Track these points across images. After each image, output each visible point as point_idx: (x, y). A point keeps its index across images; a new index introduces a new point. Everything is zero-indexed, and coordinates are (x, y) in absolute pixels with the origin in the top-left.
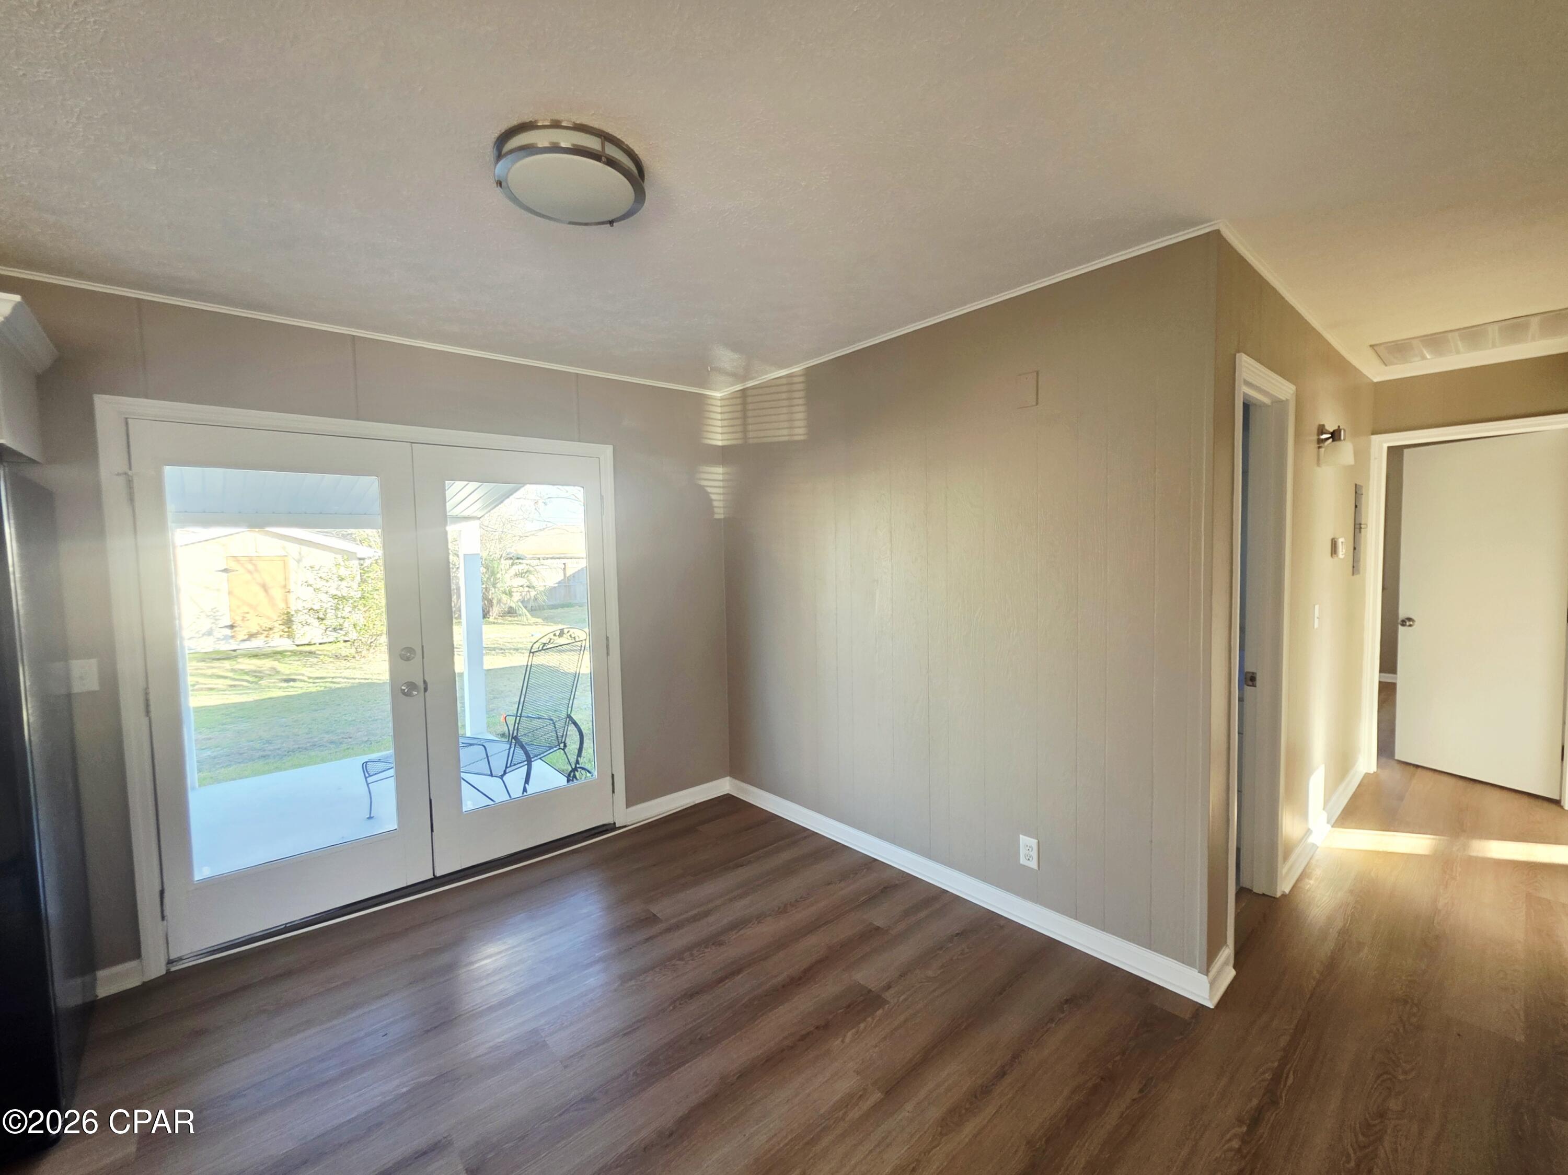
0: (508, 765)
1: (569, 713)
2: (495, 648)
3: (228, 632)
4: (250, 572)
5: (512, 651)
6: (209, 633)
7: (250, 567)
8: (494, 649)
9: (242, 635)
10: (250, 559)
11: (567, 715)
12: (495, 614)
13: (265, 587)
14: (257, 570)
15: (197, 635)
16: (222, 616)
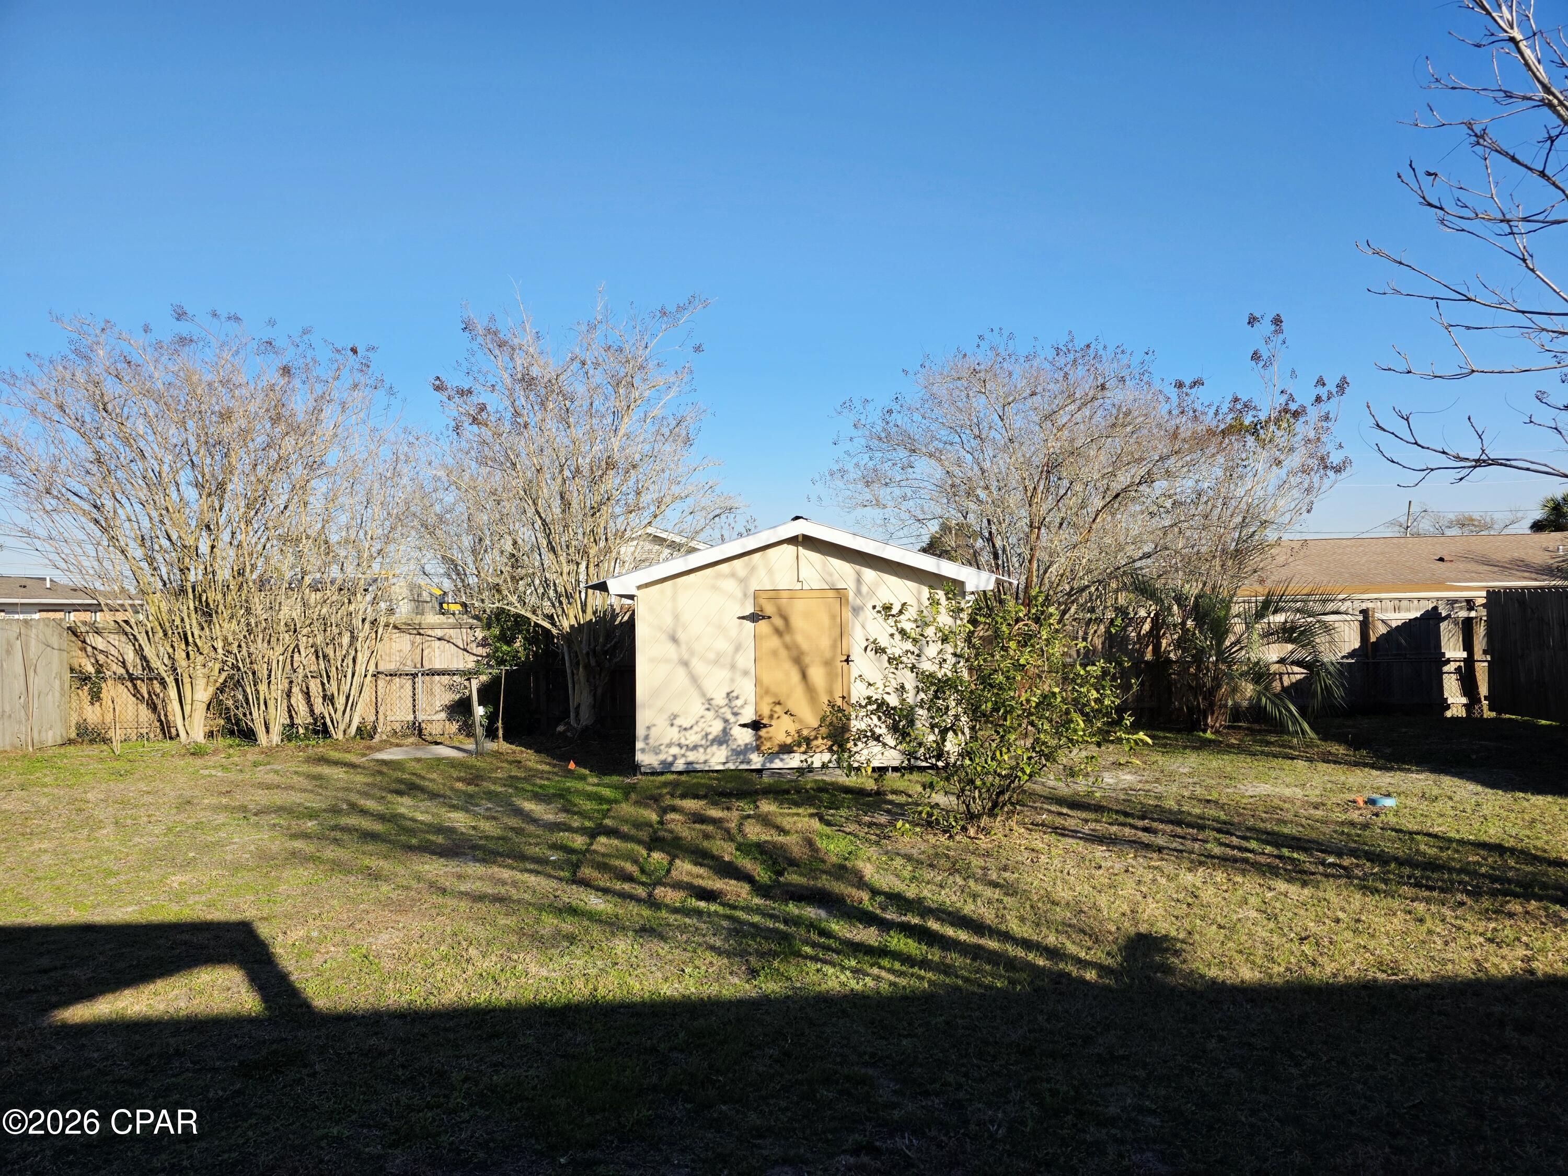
3: (749, 736)
15: (703, 742)
16: (742, 706)
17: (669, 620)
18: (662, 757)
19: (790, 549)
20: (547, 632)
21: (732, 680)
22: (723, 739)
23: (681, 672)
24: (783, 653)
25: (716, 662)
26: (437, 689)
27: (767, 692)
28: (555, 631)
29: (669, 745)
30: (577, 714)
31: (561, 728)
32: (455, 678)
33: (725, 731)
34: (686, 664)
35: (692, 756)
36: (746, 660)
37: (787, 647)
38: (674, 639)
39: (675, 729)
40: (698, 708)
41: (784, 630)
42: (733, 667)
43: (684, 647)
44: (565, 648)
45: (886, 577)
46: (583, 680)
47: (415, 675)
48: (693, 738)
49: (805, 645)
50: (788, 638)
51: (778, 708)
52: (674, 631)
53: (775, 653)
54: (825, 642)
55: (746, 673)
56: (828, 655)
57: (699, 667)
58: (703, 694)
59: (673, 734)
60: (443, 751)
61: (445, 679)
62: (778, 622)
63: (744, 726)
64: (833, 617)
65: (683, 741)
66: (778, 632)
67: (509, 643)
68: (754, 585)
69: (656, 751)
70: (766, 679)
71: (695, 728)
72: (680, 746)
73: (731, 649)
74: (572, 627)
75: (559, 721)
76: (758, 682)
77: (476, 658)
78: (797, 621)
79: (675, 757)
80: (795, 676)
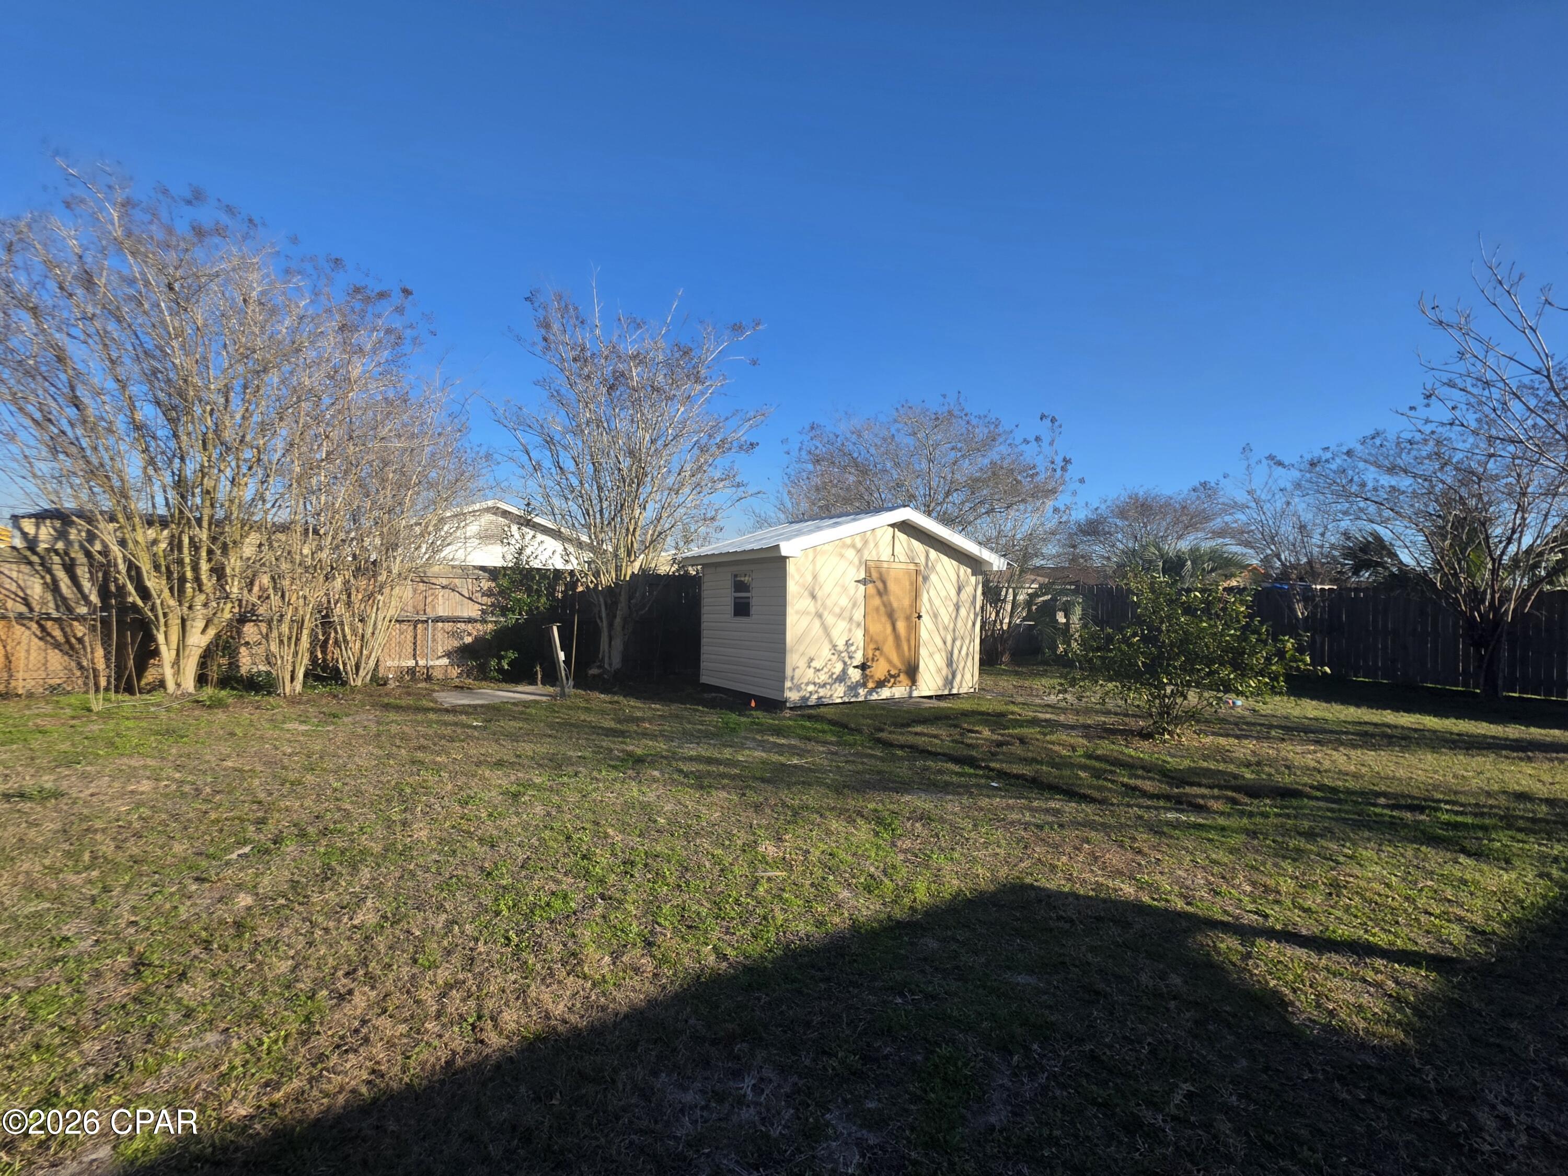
15: (830, 680)
16: (855, 651)
17: (809, 578)
18: (802, 693)
21: (850, 630)
22: (842, 677)
23: (817, 623)
24: (882, 609)
25: (840, 616)
26: (440, 636)
27: (872, 639)
29: (807, 684)
32: (459, 625)
33: (844, 671)
34: (820, 616)
35: (822, 692)
36: (859, 615)
37: (885, 605)
38: (814, 597)
39: (812, 670)
40: (826, 652)
41: (883, 592)
42: (851, 619)
43: (819, 602)
45: (943, 557)
47: (417, 622)
48: (823, 677)
49: (895, 605)
50: (885, 598)
51: (877, 653)
52: (814, 589)
53: (877, 609)
54: (906, 602)
55: (859, 625)
56: (908, 612)
57: (830, 619)
58: (831, 641)
59: (810, 673)
61: (448, 626)
62: (880, 585)
63: (856, 667)
64: (911, 584)
65: (817, 680)
66: (880, 594)
68: (866, 556)
69: (798, 688)
70: (873, 629)
71: (825, 670)
72: (815, 684)
73: (850, 605)
76: (866, 630)
77: (480, 607)
78: (891, 586)
79: (811, 693)
80: (889, 629)
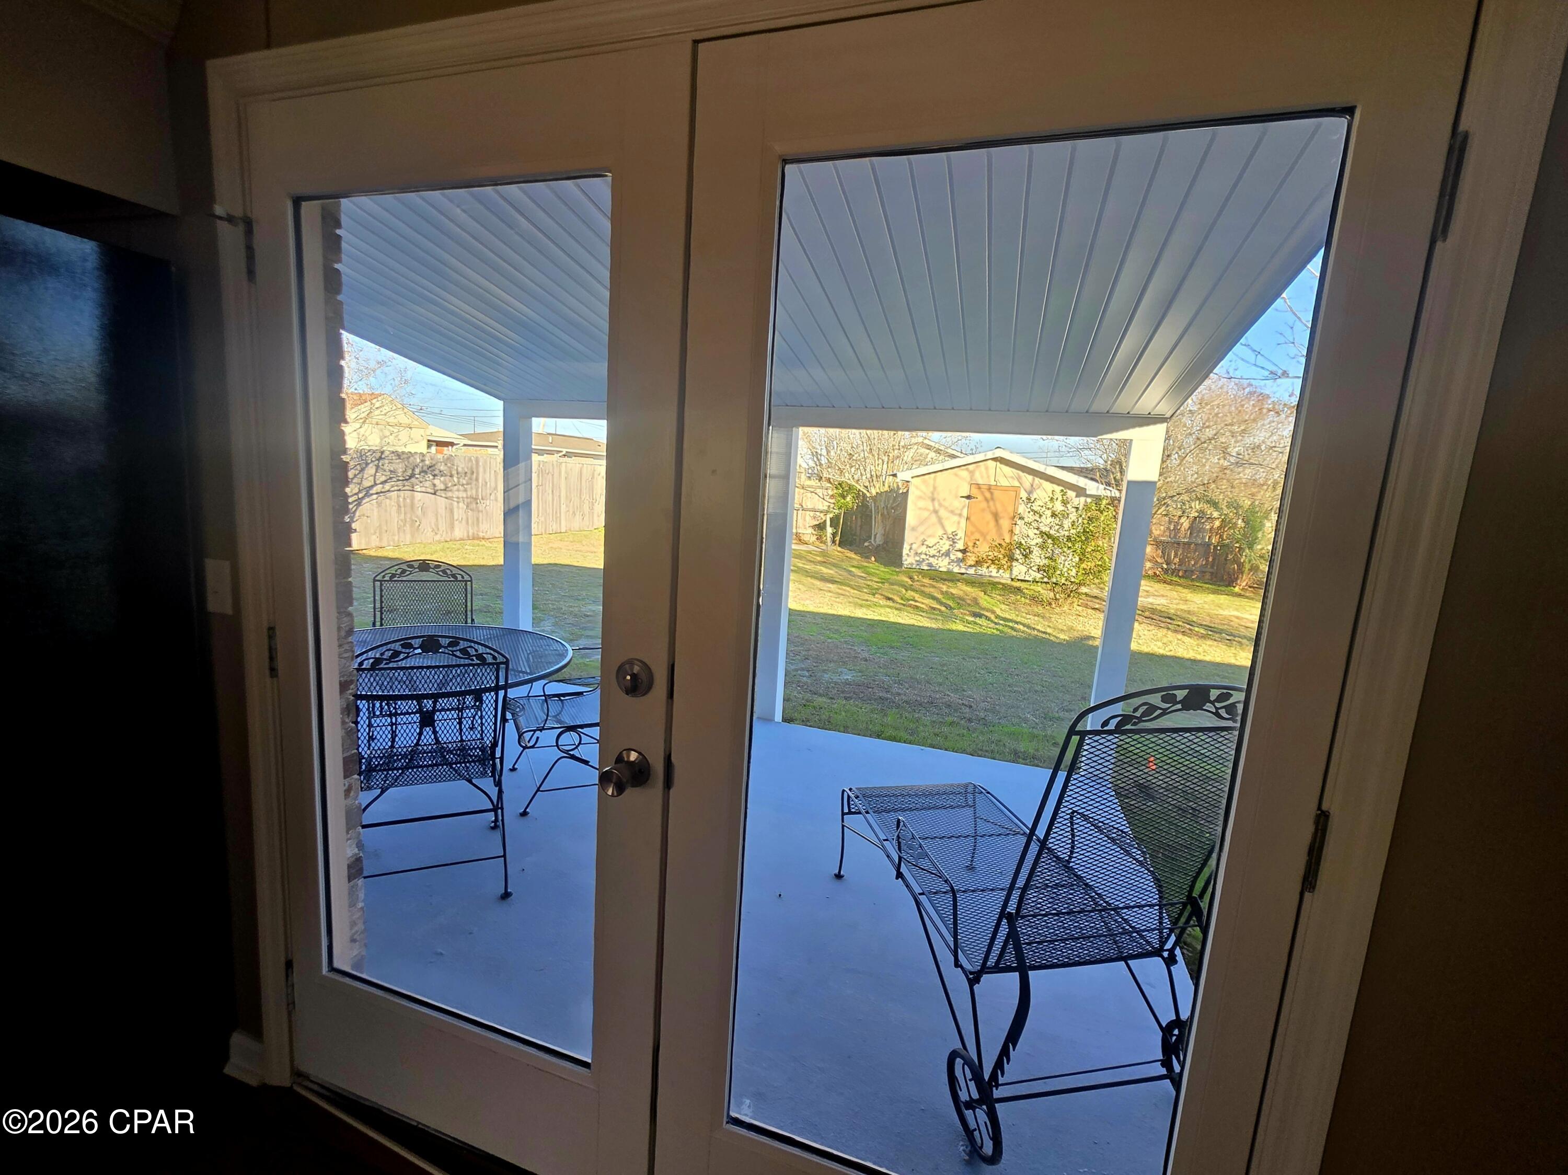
0: (991, 962)
1: (1195, 894)
2: (1222, 630)
3: (960, 555)
4: (987, 500)
5: (1244, 641)
6: (947, 554)
7: (988, 495)
8: (1220, 632)
9: (971, 560)
10: (989, 488)
11: (1190, 898)
12: (1244, 584)
13: (996, 516)
14: (992, 499)
15: (938, 554)
16: (959, 539)
18: (915, 559)
19: (992, 464)
20: (864, 495)
26: (808, 518)
28: (868, 495)
30: (875, 538)
31: (866, 544)
32: (818, 513)
33: (949, 551)
34: (936, 512)
35: (931, 561)
36: (962, 517)
39: (925, 546)
44: (873, 505)
45: (1044, 482)
46: (880, 521)
48: (932, 552)
60: (811, 548)
61: (813, 513)
63: (958, 549)
65: (927, 553)
67: (844, 497)
68: (971, 481)
69: (914, 556)
71: (934, 547)
72: (926, 554)
74: (877, 493)
75: (865, 541)
77: (828, 504)
79: (923, 560)
